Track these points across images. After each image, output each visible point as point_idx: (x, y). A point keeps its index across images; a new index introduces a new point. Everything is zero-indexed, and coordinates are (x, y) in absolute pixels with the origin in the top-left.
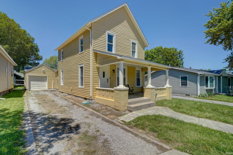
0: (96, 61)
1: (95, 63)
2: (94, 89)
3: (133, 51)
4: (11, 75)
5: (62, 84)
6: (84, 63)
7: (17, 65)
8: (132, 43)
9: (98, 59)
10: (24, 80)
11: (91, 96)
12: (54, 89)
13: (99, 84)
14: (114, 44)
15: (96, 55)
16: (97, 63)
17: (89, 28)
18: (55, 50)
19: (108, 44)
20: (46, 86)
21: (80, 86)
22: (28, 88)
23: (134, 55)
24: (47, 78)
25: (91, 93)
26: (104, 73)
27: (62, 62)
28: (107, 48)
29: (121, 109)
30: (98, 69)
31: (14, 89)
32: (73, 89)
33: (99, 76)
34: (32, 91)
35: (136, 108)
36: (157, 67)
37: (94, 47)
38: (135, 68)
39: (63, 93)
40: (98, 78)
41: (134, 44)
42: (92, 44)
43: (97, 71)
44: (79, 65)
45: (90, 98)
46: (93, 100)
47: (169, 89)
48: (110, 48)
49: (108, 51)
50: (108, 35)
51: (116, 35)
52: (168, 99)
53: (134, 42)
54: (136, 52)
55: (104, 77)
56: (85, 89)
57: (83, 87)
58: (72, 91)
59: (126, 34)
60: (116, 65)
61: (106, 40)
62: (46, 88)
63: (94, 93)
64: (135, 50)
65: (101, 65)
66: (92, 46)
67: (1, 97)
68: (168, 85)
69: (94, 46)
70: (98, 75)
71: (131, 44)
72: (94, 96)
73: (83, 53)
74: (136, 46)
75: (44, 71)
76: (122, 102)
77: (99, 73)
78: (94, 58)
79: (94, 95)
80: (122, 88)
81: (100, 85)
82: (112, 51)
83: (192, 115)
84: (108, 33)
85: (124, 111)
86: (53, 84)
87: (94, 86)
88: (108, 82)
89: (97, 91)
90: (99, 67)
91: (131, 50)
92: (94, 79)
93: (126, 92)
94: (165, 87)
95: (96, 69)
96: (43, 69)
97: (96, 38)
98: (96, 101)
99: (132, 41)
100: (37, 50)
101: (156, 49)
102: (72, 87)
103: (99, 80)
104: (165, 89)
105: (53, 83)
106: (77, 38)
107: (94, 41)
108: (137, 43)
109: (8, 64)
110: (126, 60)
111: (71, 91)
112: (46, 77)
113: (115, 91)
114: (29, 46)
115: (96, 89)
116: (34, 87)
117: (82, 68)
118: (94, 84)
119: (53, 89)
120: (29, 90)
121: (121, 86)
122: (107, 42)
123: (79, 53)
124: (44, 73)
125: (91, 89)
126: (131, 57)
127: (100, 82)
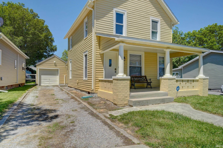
0: (99, 46)
1: (99, 49)
2: (97, 81)
3: (153, 32)
4: (22, 69)
5: (71, 78)
6: (88, 50)
7: (29, 58)
8: (152, 21)
9: (101, 43)
10: (35, 75)
11: (93, 89)
12: (66, 84)
13: (104, 74)
14: (125, 24)
15: (99, 39)
16: (101, 48)
17: (92, 8)
18: (64, 38)
19: (116, 25)
20: (57, 81)
21: (84, 78)
22: (38, 83)
23: (156, 37)
24: (59, 72)
25: (93, 85)
26: (110, 60)
27: (71, 51)
28: (114, 30)
29: (119, 103)
30: (102, 56)
31: (25, 84)
32: (79, 82)
33: (103, 65)
34: (42, 86)
35: (139, 103)
36: (182, 50)
37: (96, 30)
38: (156, 54)
39: (71, 87)
40: (103, 67)
41: (155, 22)
42: (95, 26)
43: (100, 58)
44: (84, 53)
45: (92, 92)
46: (95, 94)
47: (202, 81)
48: (119, 29)
49: (116, 33)
50: (117, 14)
51: (127, 13)
52: (201, 95)
53: (155, 19)
54: (158, 32)
55: (110, 65)
56: (88, 80)
57: (87, 79)
58: (79, 85)
59: (143, 10)
60: (127, 51)
61: (113, 20)
62: (58, 83)
63: (96, 85)
64: (157, 29)
65: (104, 51)
66: (95, 28)
67: (1, 90)
68: (201, 75)
69: (96, 28)
70: (101, 63)
71: (151, 23)
72: (96, 89)
73: (87, 38)
74: (159, 25)
75: (55, 63)
76: (120, 95)
77: (103, 61)
78: (97, 43)
79: (96, 87)
80: (122, 76)
81: (104, 76)
82: (122, 33)
83: (215, 113)
84: (116, 11)
85: (123, 105)
86: (65, 79)
87: (96, 77)
88: (115, 72)
89: (100, 83)
90: (103, 54)
91: (151, 30)
92: (96, 68)
93: (127, 81)
94: (197, 78)
95: (100, 56)
96: (55, 62)
97: (98, 18)
98: (99, 96)
99: (152, 18)
100: (52, 41)
101: (207, 28)
102: (78, 80)
103: (104, 70)
104: (197, 81)
105: (65, 77)
106: (82, 22)
107: (97, 22)
108: (160, 20)
109: (17, 57)
110: (127, 41)
111: (77, 85)
112: (58, 70)
113: (113, 81)
114: (42, 36)
115: (99, 80)
116: (45, 82)
117: (86, 56)
118: (97, 74)
119: (64, 85)
120: (40, 85)
121: (121, 75)
122: (115, 23)
123: (84, 39)
124: (55, 66)
125: (93, 81)
126: (151, 39)
127: (104, 72)
